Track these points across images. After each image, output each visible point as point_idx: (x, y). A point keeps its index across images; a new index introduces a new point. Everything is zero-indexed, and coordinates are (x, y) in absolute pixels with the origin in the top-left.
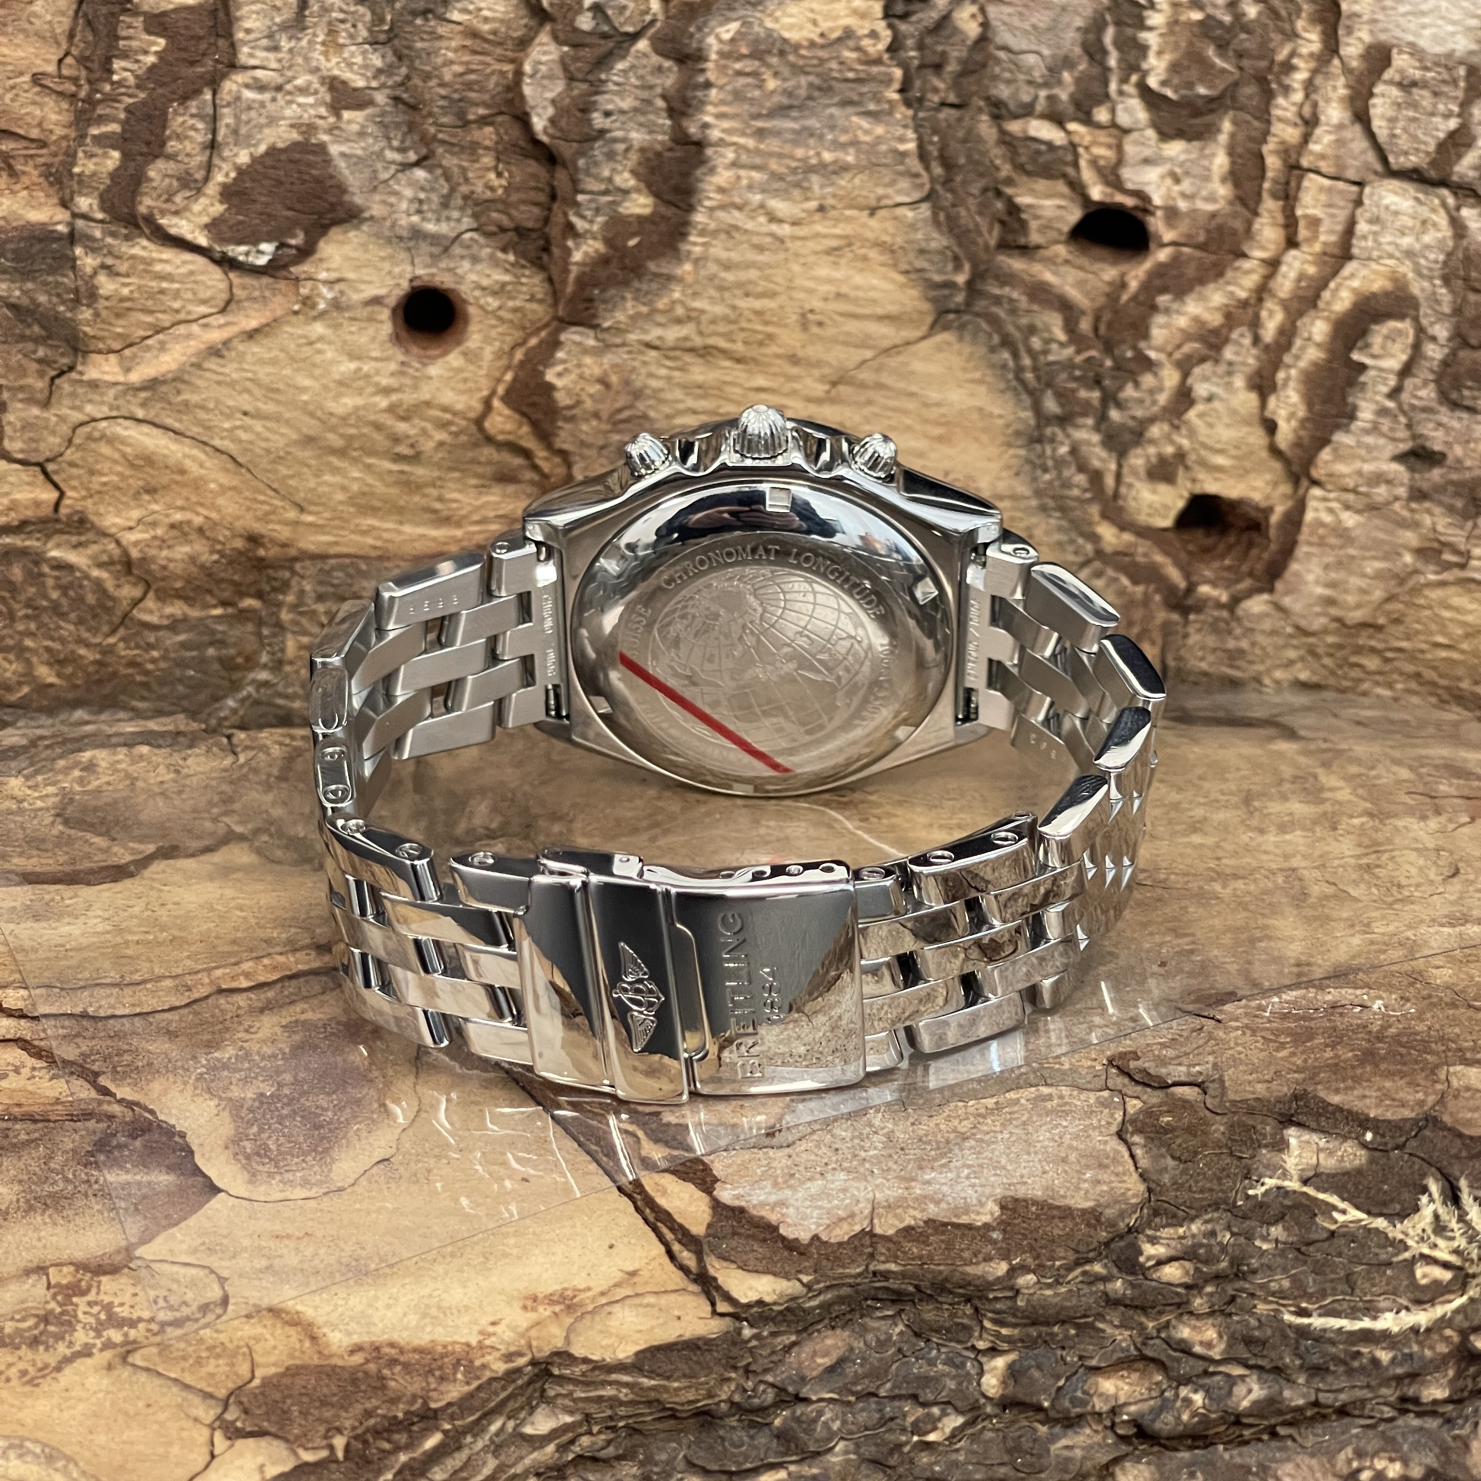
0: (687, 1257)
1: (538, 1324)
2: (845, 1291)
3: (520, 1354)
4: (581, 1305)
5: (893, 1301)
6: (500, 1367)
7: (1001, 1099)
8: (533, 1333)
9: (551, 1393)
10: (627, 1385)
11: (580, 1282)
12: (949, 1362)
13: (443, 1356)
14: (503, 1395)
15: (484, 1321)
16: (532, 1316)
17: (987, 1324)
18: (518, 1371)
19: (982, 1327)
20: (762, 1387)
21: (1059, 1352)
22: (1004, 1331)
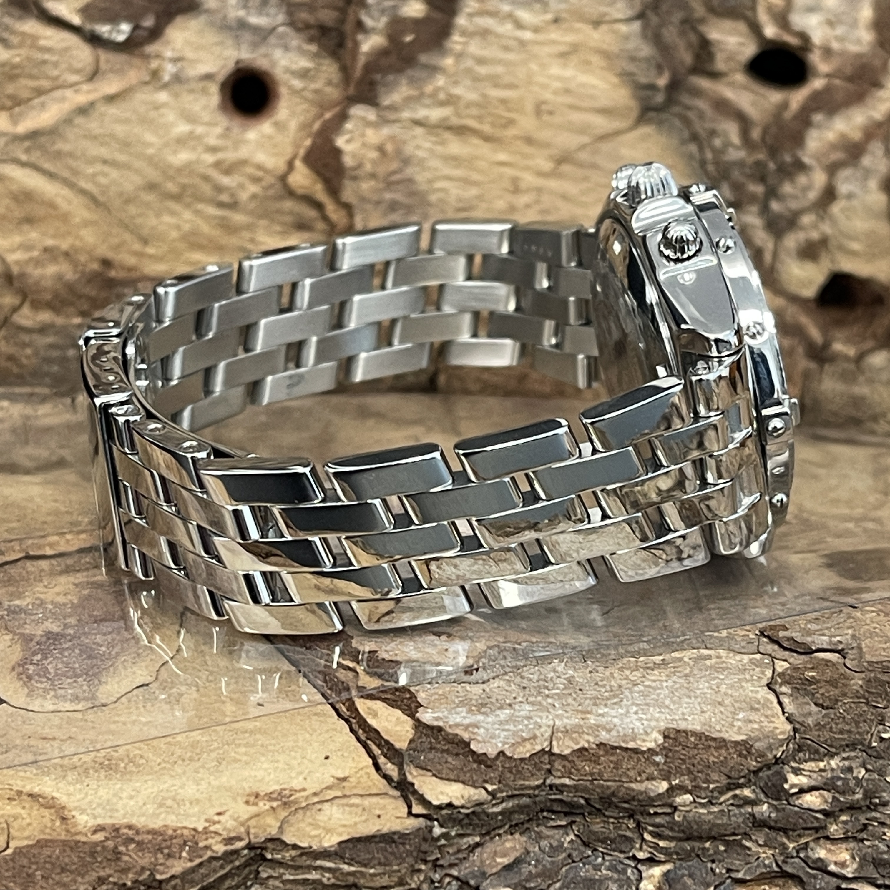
0: (391, 769)
1: (257, 815)
2: (525, 800)
3: (239, 839)
4: (295, 802)
5: (566, 814)
6: (220, 849)
7: (667, 657)
8: (253, 823)
9: (264, 875)
10: (329, 870)
11: (296, 784)
12: (612, 868)
13: (172, 838)
14: (222, 873)
15: (211, 812)
16: (253, 809)
17: (647, 837)
18: (236, 852)
19: (643, 840)
20: (447, 880)
21: (709, 865)
22: (662, 844)
